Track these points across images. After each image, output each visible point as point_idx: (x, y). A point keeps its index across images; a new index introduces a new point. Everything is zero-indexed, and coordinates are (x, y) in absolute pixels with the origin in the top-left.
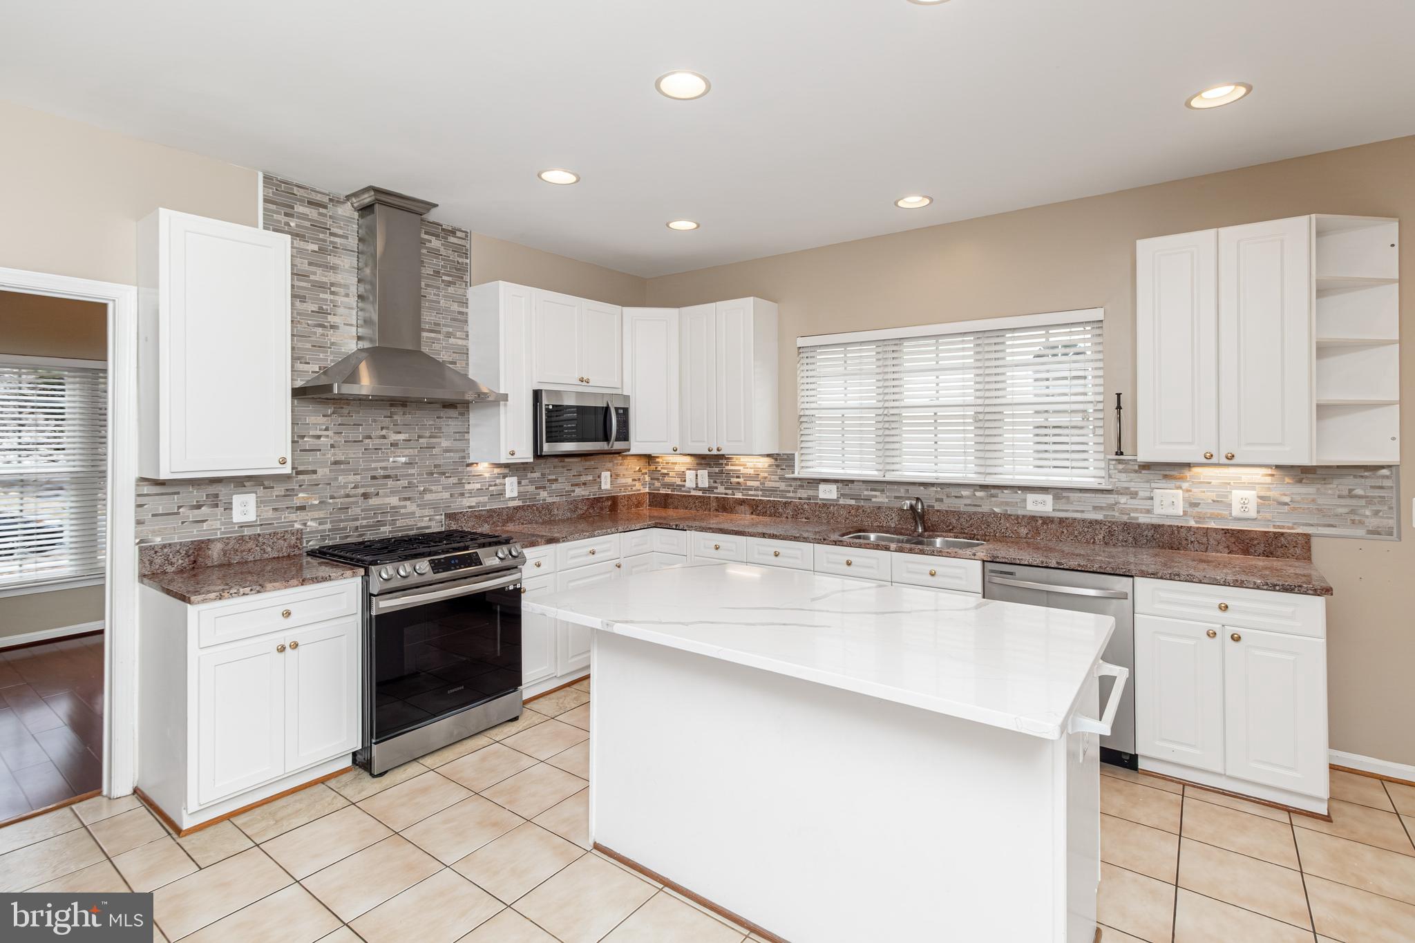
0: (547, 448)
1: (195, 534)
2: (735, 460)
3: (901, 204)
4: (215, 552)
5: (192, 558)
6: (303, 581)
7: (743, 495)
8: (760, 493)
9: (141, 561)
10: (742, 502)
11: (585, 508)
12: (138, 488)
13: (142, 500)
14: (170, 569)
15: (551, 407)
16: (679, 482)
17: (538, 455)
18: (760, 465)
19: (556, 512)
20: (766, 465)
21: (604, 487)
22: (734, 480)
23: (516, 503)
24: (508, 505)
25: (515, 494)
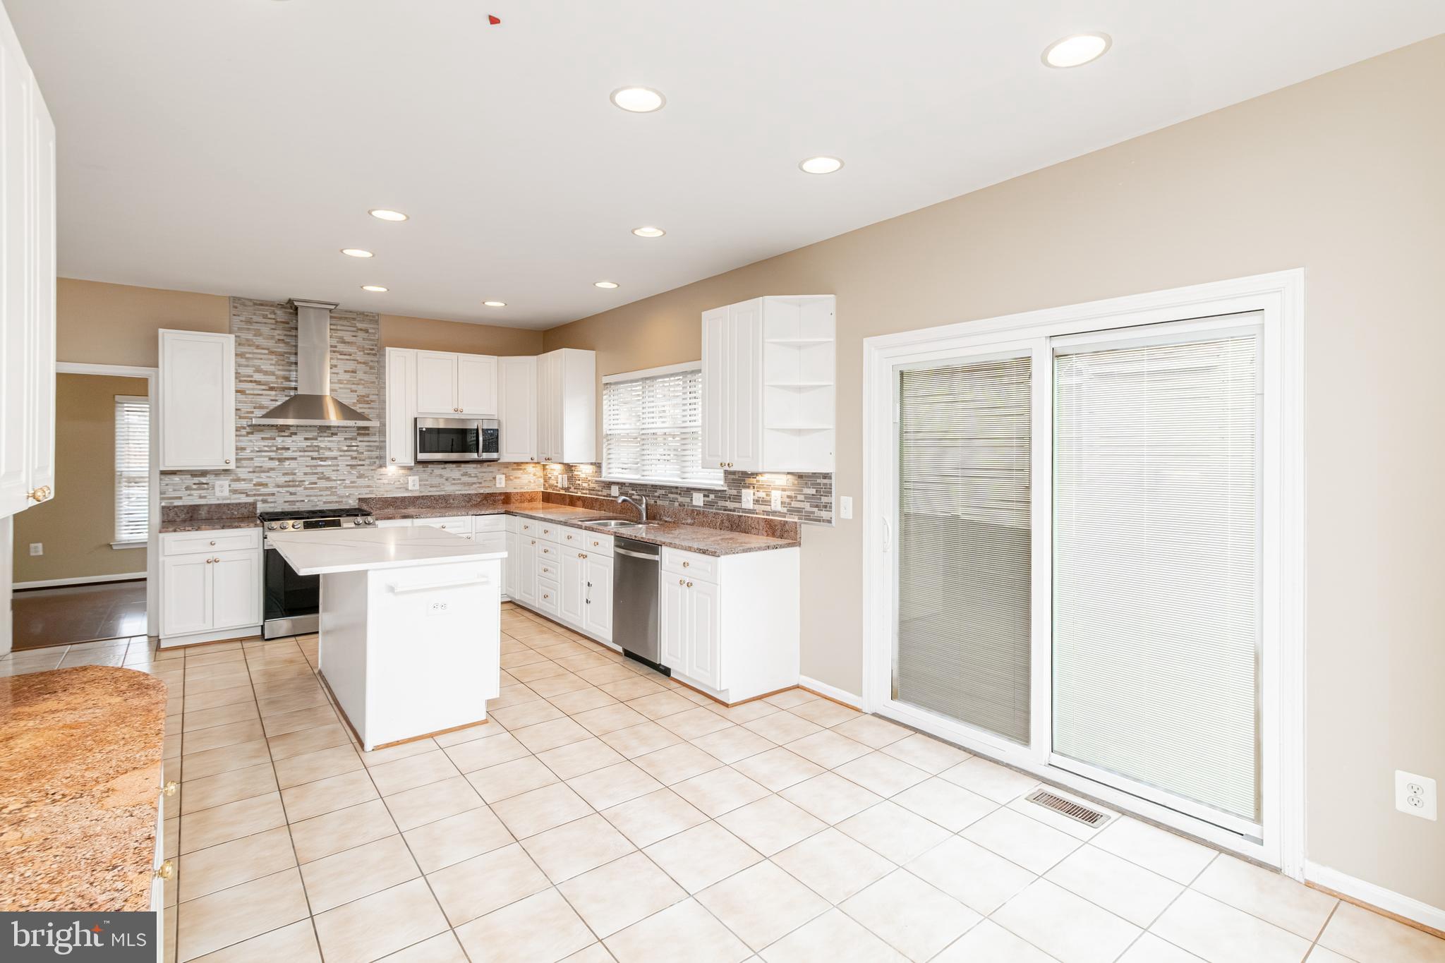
0: (422, 456)
2: (578, 468)
3: (597, 285)
4: (204, 512)
5: (190, 514)
6: (224, 526)
7: (582, 493)
8: (588, 492)
9: (162, 515)
10: (579, 498)
11: (479, 500)
12: (162, 477)
14: (178, 519)
15: (424, 429)
16: (556, 484)
17: (418, 462)
18: (588, 471)
19: (451, 501)
20: (591, 471)
21: (498, 485)
22: (578, 482)
23: (417, 494)
24: (410, 494)
25: (417, 487)
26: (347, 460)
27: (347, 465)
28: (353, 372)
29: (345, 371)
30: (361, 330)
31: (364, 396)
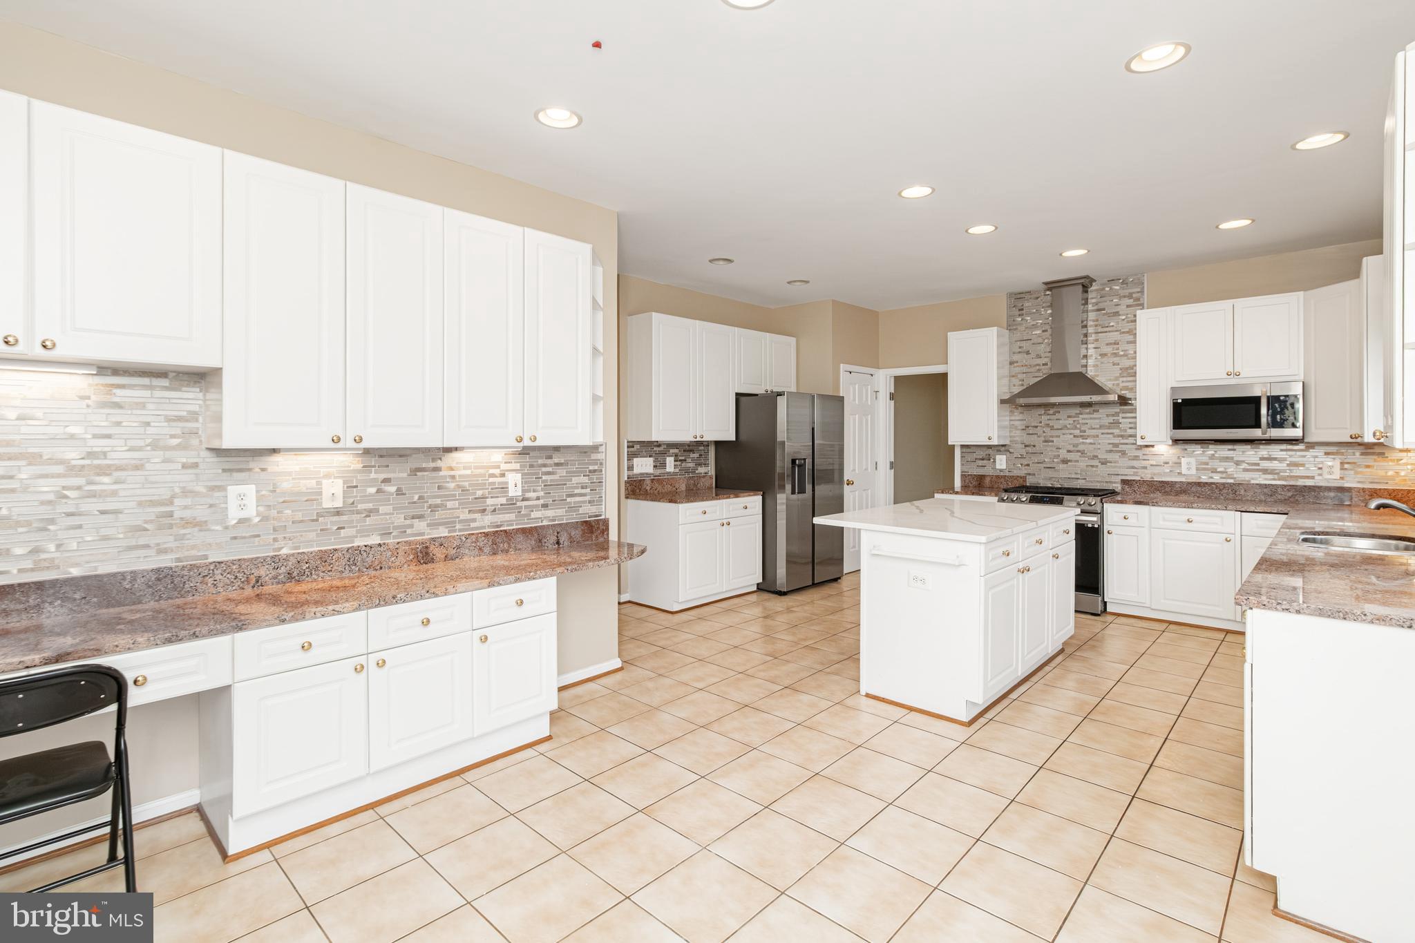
0: (1176, 434)
1: (981, 472)
4: (987, 480)
5: (979, 482)
9: (962, 481)
12: (961, 449)
13: (964, 454)
14: (971, 485)
15: (1180, 401)
17: (1175, 441)
23: (1194, 480)
24: (1183, 480)
25: (1193, 472)
26: (1109, 439)
27: (1109, 444)
28: (1115, 344)
29: (1107, 344)
30: (1125, 297)
31: (1127, 369)
